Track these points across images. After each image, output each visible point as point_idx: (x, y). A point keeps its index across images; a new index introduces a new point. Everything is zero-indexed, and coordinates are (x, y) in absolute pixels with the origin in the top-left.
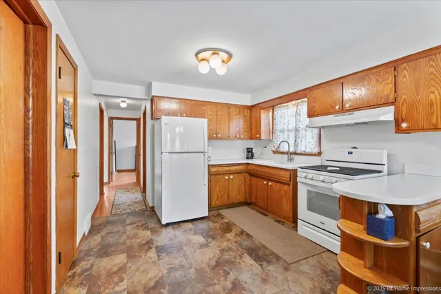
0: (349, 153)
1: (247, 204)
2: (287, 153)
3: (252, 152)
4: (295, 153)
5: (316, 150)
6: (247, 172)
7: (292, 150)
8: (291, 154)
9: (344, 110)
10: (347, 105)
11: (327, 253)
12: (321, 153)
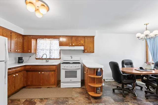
0: (71, 58)
1: (24, 87)
2: (45, 59)
3: (22, 59)
4: (50, 59)
5: (59, 57)
6: (25, 70)
7: (48, 57)
8: (47, 59)
9: (72, 45)
10: (74, 44)
11: (73, 89)
12: (60, 58)
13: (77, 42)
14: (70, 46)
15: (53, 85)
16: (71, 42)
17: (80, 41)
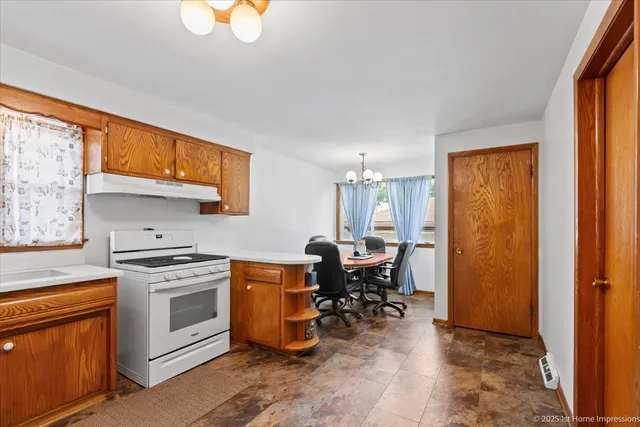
0: (157, 237)
9: (174, 178)
10: (183, 174)
11: (206, 366)
12: (84, 240)
13: (194, 166)
14: (161, 178)
15: (90, 395)
16: (168, 160)
17: (206, 164)
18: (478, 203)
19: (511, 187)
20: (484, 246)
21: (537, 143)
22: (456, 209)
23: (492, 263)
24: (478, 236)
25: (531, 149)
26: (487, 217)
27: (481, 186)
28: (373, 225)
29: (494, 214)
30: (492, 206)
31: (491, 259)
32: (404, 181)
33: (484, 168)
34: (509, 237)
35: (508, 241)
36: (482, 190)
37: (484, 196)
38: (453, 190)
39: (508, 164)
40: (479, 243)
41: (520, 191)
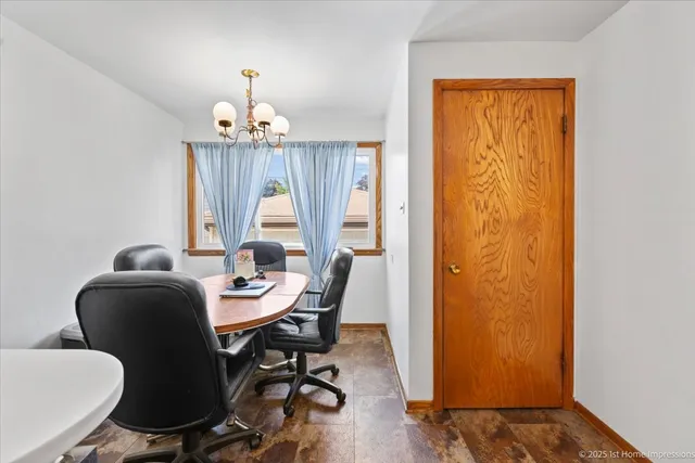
18: (485, 178)
19: (535, 151)
20: (492, 256)
21: (573, 80)
22: (447, 189)
23: (504, 286)
24: (484, 240)
25: (564, 88)
26: (499, 205)
27: (489, 148)
28: (259, 221)
29: (509, 198)
30: (506, 186)
31: (504, 279)
32: (315, 146)
33: (494, 113)
34: (531, 239)
35: (530, 247)
36: (491, 155)
37: (494, 167)
38: (443, 152)
39: (530, 111)
40: (485, 251)
41: (547, 160)
